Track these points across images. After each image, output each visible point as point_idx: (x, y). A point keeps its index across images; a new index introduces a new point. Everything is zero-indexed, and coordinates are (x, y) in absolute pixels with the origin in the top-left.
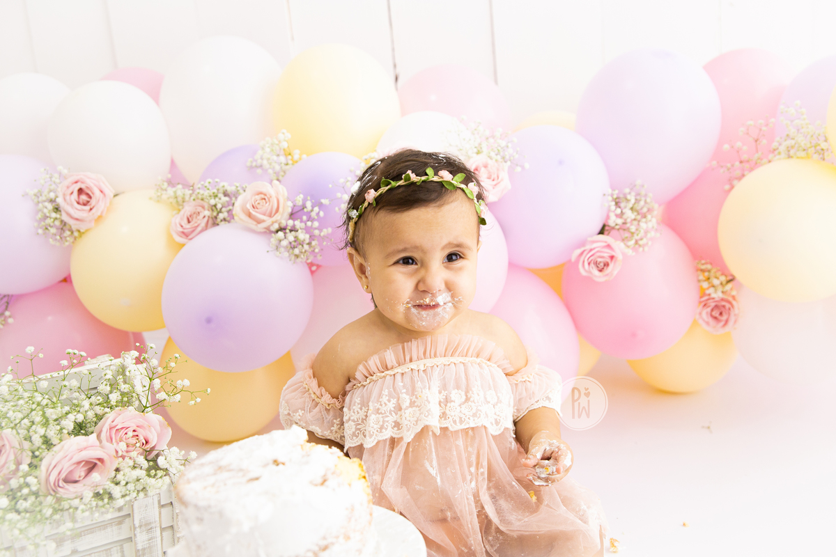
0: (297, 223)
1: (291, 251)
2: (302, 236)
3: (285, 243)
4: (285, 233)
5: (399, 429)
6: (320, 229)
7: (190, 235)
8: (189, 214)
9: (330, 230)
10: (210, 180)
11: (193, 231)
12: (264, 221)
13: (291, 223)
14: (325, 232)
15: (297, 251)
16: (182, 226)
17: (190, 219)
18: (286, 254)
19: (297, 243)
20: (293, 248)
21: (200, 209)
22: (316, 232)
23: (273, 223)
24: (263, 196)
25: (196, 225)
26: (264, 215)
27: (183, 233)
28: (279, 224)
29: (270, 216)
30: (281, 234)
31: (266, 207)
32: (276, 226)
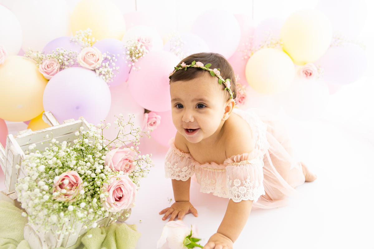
7: (50, 73)
8: (48, 64)
10: (58, 48)
11: (52, 72)
12: (93, 64)
16: (45, 69)
17: (49, 66)
21: (53, 62)
23: (97, 65)
24: (91, 53)
25: (54, 69)
26: (93, 61)
27: (46, 72)
29: (95, 62)
31: (94, 58)
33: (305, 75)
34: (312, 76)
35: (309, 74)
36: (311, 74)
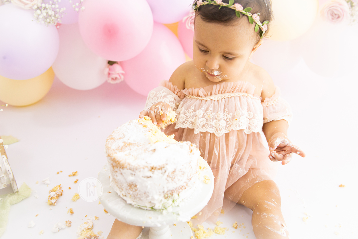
0: (47, 6)
1: (45, 20)
2: (51, 12)
3: (41, 17)
4: (41, 10)
5: (193, 125)
6: (60, 9)
9: (65, 9)
12: (28, 4)
13: (43, 5)
14: (62, 10)
15: (48, 20)
18: (43, 22)
19: (48, 16)
20: (46, 18)
22: (58, 10)
23: (33, 5)
28: (37, 5)
30: (39, 12)
32: (36, 7)
33: (330, 17)
34: (340, 19)
35: (337, 16)
36: (339, 17)
